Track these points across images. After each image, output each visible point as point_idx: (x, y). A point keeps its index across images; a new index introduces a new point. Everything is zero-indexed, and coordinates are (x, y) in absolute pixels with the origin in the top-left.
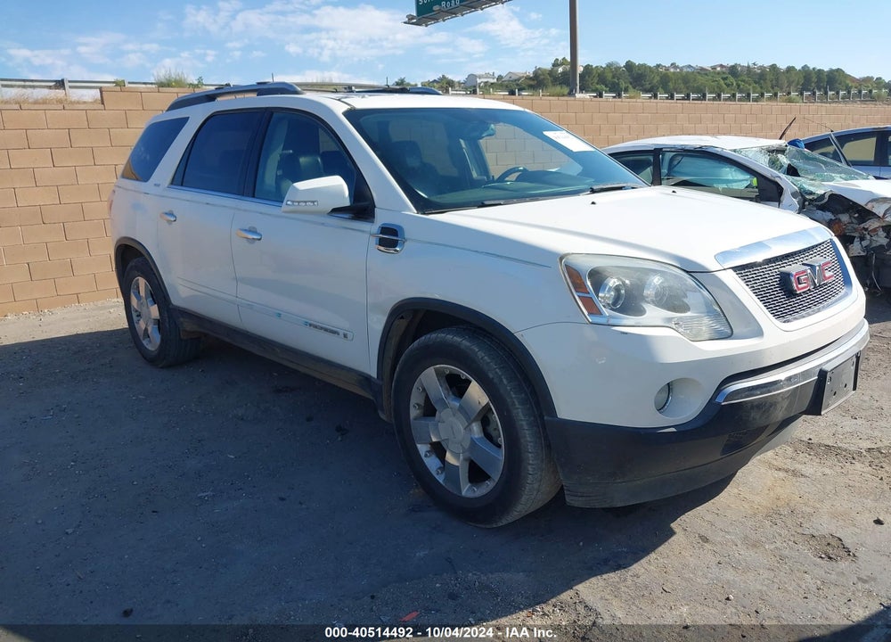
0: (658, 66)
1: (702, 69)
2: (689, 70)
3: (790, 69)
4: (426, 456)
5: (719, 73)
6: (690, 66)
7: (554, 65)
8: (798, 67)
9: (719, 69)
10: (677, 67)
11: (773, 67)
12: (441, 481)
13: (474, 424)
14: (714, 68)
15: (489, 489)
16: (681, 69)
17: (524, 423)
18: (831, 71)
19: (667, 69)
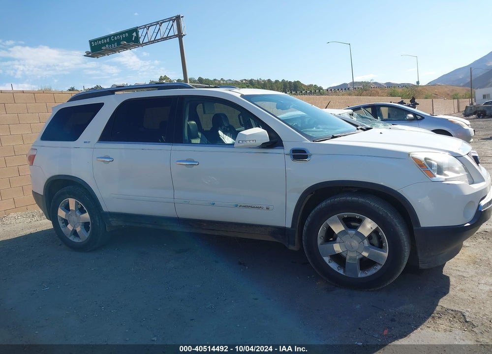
0: (215, 80)
1: (236, 81)
2: (230, 82)
3: (277, 81)
4: (329, 262)
5: (244, 84)
6: (230, 80)
7: (160, 80)
8: (280, 81)
9: (244, 81)
10: (224, 81)
11: (269, 80)
12: (342, 273)
13: (365, 240)
14: (242, 81)
15: (376, 271)
16: (226, 81)
17: (402, 233)
18: (295, 82)
19: (219, 81)
